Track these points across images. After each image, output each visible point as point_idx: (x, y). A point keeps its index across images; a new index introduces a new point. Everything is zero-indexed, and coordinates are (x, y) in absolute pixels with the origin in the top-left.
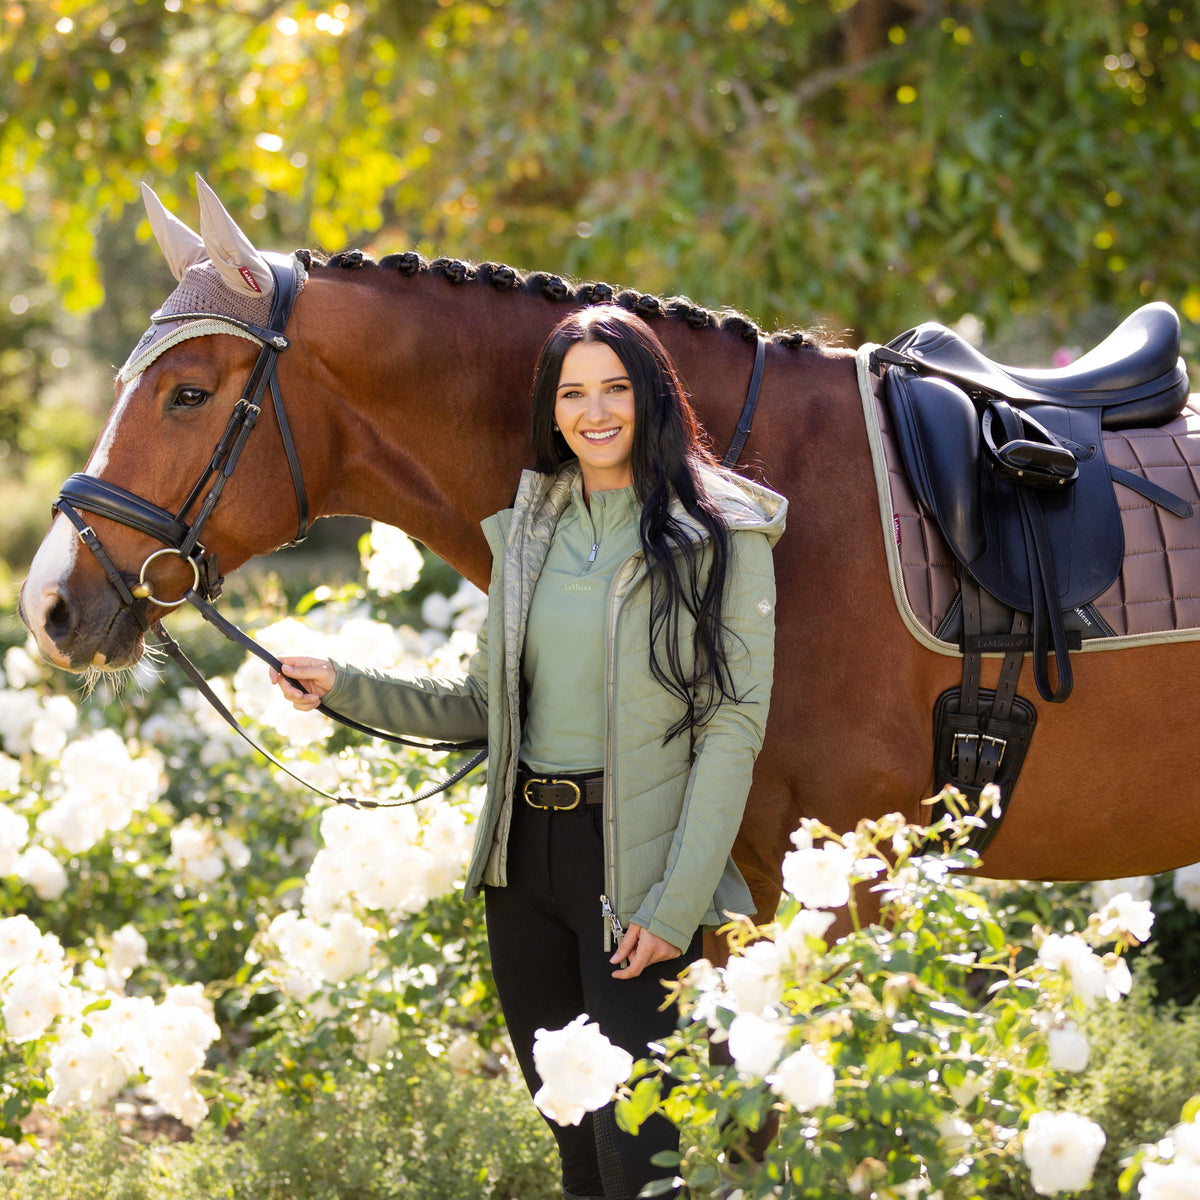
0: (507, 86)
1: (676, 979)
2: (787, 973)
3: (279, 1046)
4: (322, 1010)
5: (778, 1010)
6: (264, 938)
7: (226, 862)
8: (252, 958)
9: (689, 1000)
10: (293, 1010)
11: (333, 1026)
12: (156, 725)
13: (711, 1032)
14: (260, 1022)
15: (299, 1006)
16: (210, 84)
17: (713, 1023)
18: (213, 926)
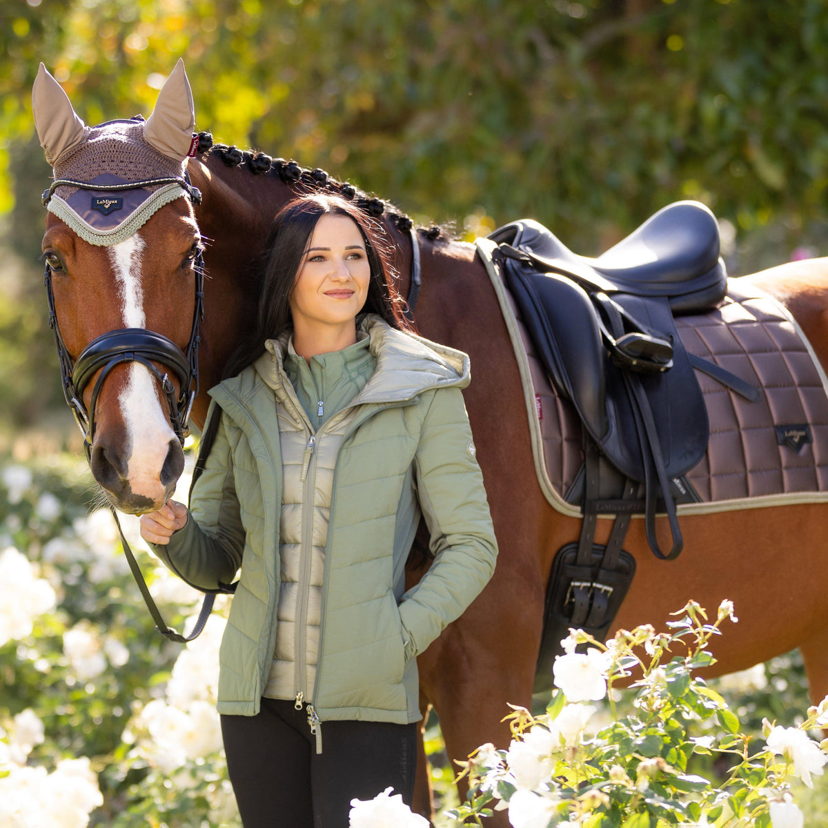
0: (349, 35)
1: (467, 759)
2: (557, 754)
3: (149, 810)
4: (184, 781)
5: (549, 785)
6: (138, 722)
7: (108, 660)
8: (128, 737)
9: (477, 775)
10: (160, 782)
11: (192, 795)
12: (56, 548)
13: (496, 801)
14: (133, 791)
15: (165, 777)
16: (111, 33)
17: (496, 795)
18: (97, 712)
